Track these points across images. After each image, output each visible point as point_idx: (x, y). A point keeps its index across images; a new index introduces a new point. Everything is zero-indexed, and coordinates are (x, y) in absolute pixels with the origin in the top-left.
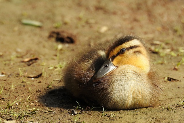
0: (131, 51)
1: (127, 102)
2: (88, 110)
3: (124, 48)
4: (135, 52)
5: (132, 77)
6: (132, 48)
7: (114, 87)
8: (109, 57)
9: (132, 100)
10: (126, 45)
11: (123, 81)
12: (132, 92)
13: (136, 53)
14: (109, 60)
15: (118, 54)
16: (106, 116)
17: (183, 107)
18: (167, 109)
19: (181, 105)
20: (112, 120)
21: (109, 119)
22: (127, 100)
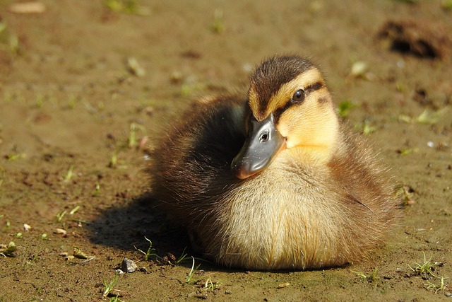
1: (268, 247)
2: (168, 264)
5: (281, 179)
7: (235, 209)
9: (285, 242)
11: (259, 192)
12: (283, 221)
16: (195, 283)
17: (424, 279)
18: (371, 280)
19: (418, 273)
20: (200, 297)
21: (194, 293)
22: (270, 242)
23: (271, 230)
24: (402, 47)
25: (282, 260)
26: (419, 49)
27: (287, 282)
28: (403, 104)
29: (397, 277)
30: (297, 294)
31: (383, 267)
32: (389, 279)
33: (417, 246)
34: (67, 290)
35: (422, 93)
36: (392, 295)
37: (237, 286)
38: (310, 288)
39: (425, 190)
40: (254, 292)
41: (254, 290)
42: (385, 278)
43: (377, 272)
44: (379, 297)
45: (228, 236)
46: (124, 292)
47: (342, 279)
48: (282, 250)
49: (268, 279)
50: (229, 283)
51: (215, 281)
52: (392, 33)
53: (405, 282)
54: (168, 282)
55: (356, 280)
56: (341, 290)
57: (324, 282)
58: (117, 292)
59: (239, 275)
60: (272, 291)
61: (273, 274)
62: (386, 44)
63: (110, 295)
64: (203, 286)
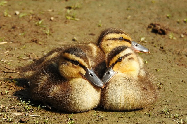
0: (126, 58)
3: (121, 57)
4: (129, 59)
6: (126, 56)
8: (110, 65)
10: (122, 54)
13: (131, 60)
14: (110, 67)
15: (116, 62)
16: (96, 116)
17: (166, 114)
18: (149, 115)
19: (164, 113)
20: (98, 121)
21: (96, 119)
22: (120, 102)
23: (120, 98)
24: (155, 31)
25: (124, 107)
26: (161, 32)
27: (124, 115)
28: (156, 52)
29: (157, 114)
30: (127, 120)
31: (153, 110)
32: (155, 114)
33: (163, 103)
34: (57, 118)
35: (162, 48)
36: (156, 120)
37: (109, 117)
38: (131, 117)
39: (165, 83)
40: (114, 119)
41: (114, 118)
42: (154, 114)
43: (152, 112)
44: (152, 121)
45: (107, 101)
46: (75, 119)
47: (141, 114)
48: (123, 104)
49: (118, 114)
50: (107, 116)
51: (102, 115)
52: (152, 27)
53: (160, 116)
54: (88, 115)
55: (145, 115)
56: (141, 118)
57: (135, 115)
58: (73, 118)
59: (110, 113)
60: (120, 118)
61: (120, 113)
62: (150, 30)
63: (71, 119)
64: (99, 117)
